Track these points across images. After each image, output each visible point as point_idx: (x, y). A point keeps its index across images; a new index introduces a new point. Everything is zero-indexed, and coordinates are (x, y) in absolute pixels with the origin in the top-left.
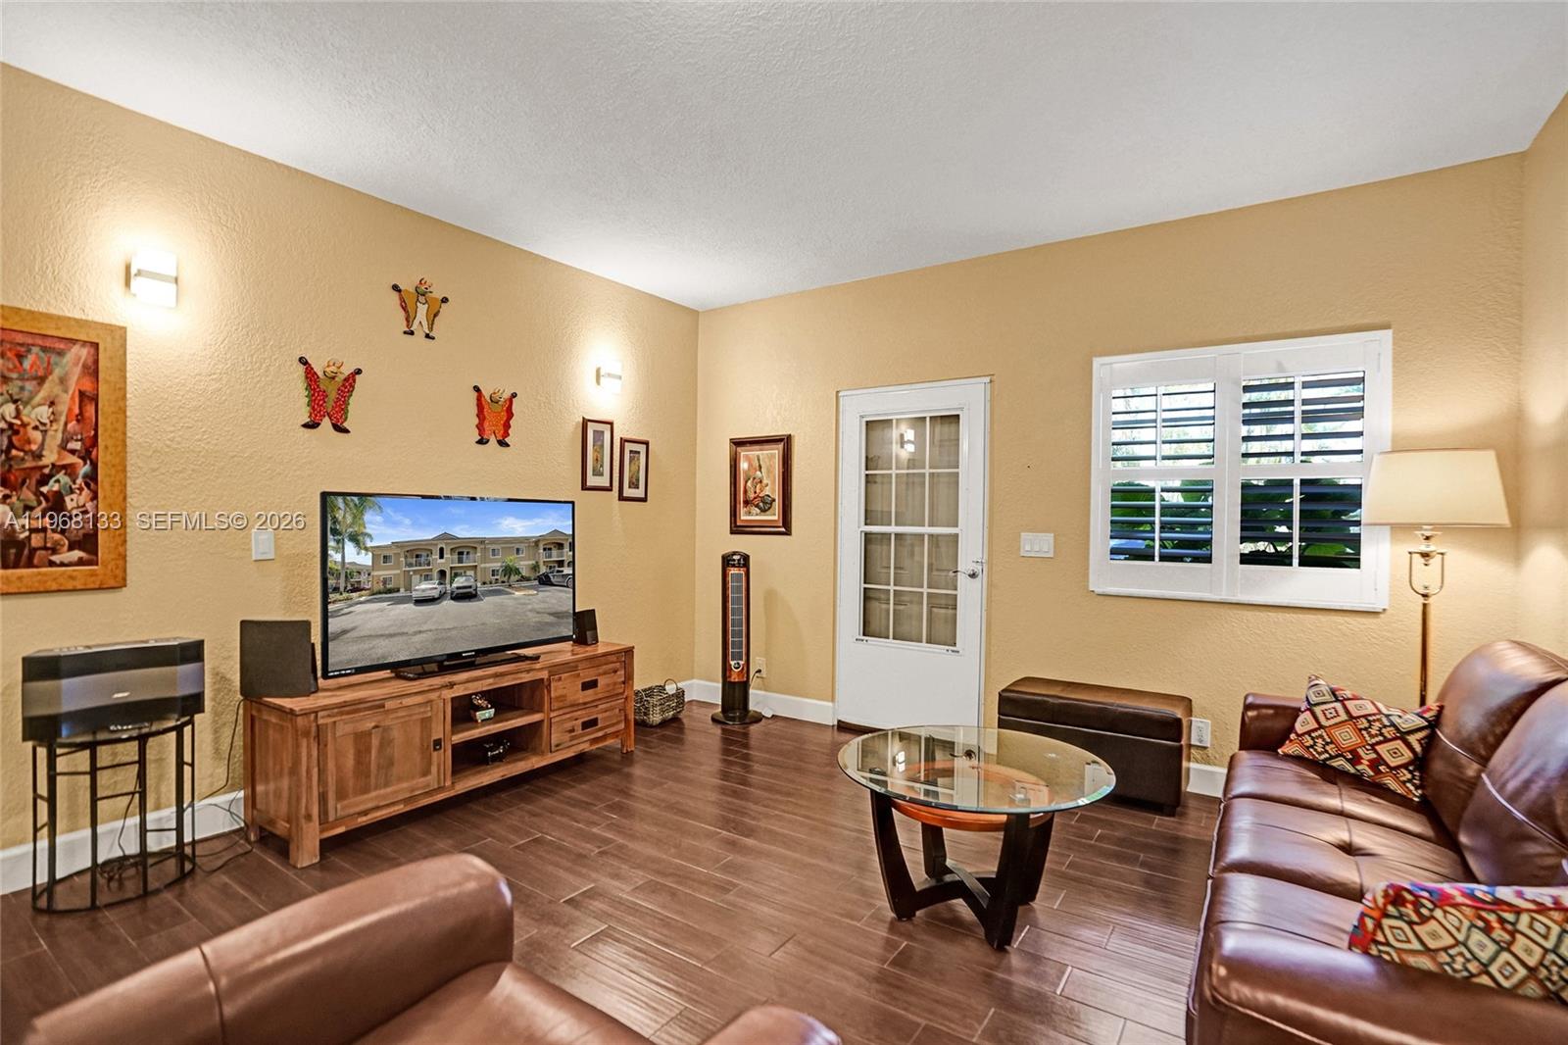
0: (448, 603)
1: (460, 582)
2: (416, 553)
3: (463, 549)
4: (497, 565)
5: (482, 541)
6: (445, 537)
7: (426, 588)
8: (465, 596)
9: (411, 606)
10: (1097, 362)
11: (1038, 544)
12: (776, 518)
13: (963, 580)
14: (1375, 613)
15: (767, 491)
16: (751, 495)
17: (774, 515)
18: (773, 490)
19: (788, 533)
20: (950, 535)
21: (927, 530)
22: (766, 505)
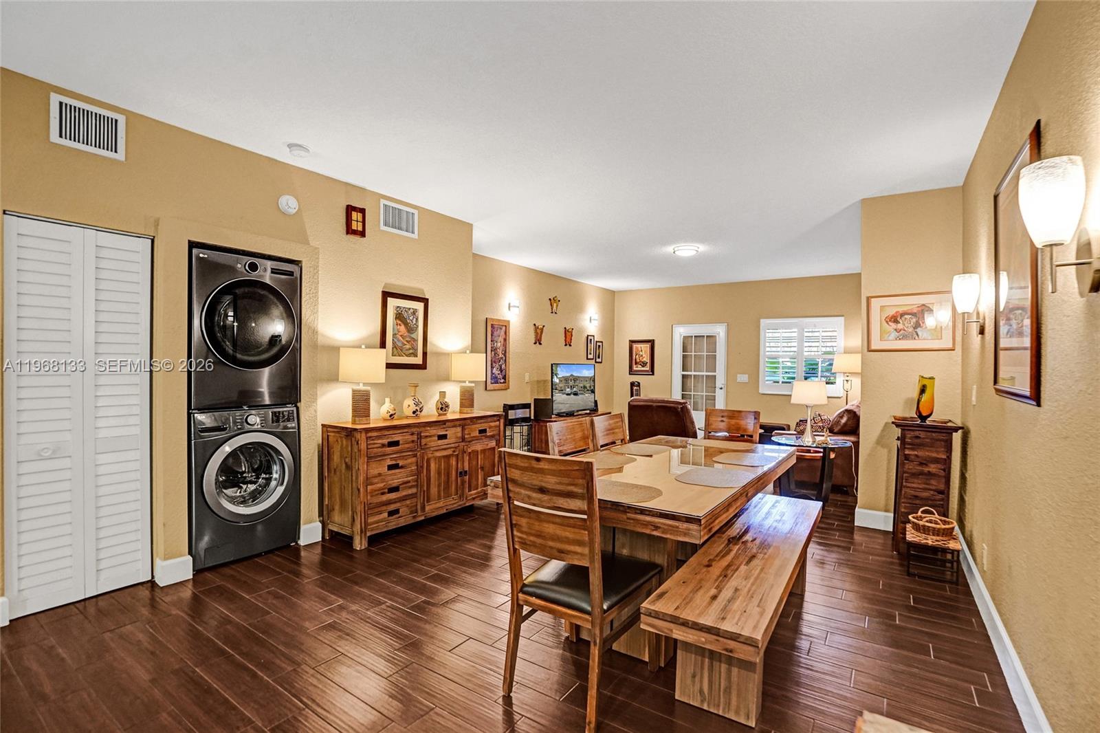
0: (572, 396)
1: (575, 389)
2: (566, 379)
3: (575, 379)
4: (582, 385)
5: (579, 377)
6: (572, 375)
7: (568, 390)
8: (576, 394)
9: (565, 395)
10: (762, 321)
11: (743, 378)
12: (648, 369)
13: (717, 390)
14: (839, 398)
15: (645, 359)
16: (638, 361)
17: (647, 368)
18: (647, 359)
19: (653, 374)
20: (712, 376)
21: (705, 373)
22: (644, 364)
